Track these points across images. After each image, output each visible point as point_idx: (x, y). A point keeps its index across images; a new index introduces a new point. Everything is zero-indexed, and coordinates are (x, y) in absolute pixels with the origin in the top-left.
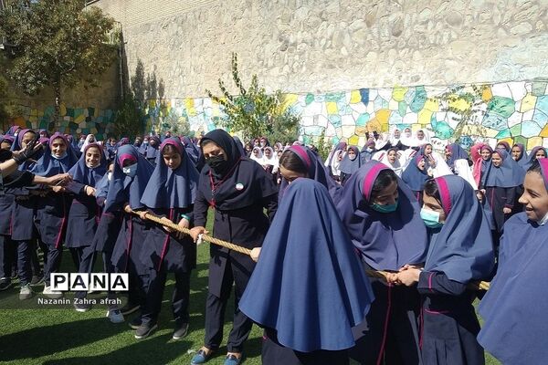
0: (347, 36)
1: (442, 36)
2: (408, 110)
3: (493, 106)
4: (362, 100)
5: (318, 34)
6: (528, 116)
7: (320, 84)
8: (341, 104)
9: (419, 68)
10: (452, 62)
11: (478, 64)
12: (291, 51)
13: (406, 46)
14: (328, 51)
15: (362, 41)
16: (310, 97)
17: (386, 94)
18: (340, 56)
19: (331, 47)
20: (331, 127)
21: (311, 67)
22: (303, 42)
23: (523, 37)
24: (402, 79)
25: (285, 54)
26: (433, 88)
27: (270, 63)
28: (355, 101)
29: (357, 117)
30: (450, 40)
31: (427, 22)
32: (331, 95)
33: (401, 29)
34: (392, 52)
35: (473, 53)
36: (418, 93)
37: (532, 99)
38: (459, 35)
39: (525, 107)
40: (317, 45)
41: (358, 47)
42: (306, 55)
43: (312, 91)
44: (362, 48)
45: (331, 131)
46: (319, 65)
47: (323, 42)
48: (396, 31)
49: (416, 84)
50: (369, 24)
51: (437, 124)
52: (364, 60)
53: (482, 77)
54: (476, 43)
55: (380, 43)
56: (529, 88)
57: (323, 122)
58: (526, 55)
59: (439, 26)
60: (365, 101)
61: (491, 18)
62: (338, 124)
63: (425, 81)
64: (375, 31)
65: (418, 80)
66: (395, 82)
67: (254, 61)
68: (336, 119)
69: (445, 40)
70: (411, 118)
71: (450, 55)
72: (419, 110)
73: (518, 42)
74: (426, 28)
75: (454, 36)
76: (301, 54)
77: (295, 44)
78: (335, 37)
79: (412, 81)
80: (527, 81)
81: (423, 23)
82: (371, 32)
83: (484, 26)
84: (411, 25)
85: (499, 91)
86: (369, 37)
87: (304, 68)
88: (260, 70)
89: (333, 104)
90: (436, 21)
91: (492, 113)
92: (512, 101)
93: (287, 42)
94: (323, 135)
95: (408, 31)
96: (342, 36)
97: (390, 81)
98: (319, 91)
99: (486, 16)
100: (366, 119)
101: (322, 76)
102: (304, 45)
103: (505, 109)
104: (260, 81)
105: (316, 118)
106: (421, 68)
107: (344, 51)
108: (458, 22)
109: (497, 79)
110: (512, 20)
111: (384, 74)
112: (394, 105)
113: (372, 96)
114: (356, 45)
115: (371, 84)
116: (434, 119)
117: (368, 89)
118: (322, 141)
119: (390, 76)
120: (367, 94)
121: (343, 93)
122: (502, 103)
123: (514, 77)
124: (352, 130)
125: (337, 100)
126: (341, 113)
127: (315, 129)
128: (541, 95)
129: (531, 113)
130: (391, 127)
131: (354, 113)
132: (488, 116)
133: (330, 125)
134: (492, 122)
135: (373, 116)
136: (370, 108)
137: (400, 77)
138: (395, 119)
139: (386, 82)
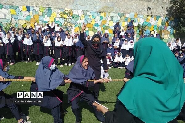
2: (46, 16)
3: (73, 17)
4: (27, 10)
8: (17, 10)
11: (68, 3)
16: (1, 6)
17: (37, 9)
20: (13, 20)
24: (43, 5)
26: (54, 9)
28: (24, 10)
29: (25, 17)
32: (12, 6)
36: (49, 10)
37: (83, 16)
39: (82, 18)
43: (2, 3)
49: (48, 7)
51: (57, 21)
53: (70, 7)
56: (83, 12)
57: (9, 17)
58: (81, 3)
60: (28, 10)
62: (17, 19)
63: (51, 6)
65: (49, 5)
66: (40, 5)
68: (15, 17)
70: (47, 19)
72: (50, 16)
79: (47, 5)
80: (82, 10)
85: (75, 12)
89: (13, 10)
91: (73, 19)
92: (78, 16)
94: (11, 23)
97: (38, 4)
98: (5, 4)
100: (29, 18)
103: (77, 18)
105: (5, 15)
106: (50, 1)
109: (74, 8)
111: (36, 1)
112: (40, 14)
113: (31, 9)
115: (30, 4)
116: (55, 20)
117: (29, 6)
118: (10, 26)
119: (38, 2)
120: (29, 8)
121: (18, 6)
122: (76, 16)
123: (79, 9)
124: (24, 22)
125: (16, 9)
126: (17, 14)
127: (5, 20)
128: (86, 15)
129: (83, 20)
130: (40, 22)
131: (24, 15)
132: (72, 20)
133: (13, 19)
134: (73, 22)
135: (32, 17)
136: (31, 14)
137: (42, 3)
138: (41, 19)
139: (37, 4)
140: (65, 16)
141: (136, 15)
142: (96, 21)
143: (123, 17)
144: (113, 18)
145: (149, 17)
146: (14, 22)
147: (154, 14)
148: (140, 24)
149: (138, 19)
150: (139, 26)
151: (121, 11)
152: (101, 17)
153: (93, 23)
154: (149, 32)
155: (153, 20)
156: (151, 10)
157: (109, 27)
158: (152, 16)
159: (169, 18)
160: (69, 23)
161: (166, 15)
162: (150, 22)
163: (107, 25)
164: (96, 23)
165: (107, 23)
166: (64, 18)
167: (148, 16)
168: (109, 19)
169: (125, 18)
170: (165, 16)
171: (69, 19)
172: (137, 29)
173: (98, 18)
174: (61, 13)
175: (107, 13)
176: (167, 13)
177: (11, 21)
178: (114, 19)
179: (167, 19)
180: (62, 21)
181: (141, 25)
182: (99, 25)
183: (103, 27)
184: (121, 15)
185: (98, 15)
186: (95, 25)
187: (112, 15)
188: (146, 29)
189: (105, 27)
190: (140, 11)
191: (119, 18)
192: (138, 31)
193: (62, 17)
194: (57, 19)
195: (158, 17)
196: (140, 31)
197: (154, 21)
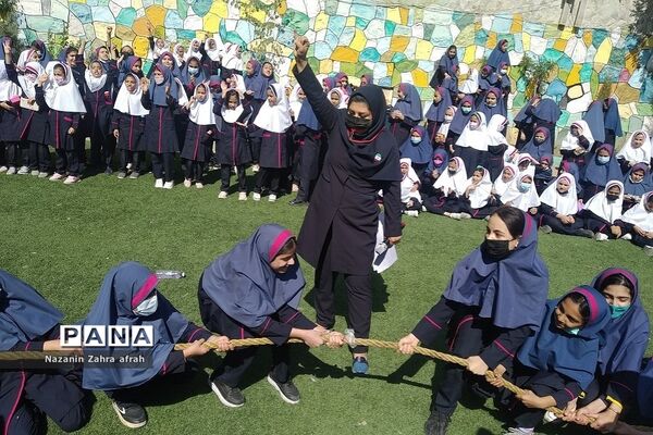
2: (191, 12)
3: (288, 21)
6: (321, 36)
20: (74, 22)
29: (117, 12)
37: (325, 17)
39: (318, 26)
45: (76, 28)
51: (227, 33)
56: (323, 4)
57: (59, 11)
62: (87, 18)
68: (82, 10)
70: (193, 23)
72: (205, 14)
85: (294, 4)
91: (287, 29)
92: (306, 17)
94: (65, 33)
100: (131, 16)
103: (299, 25)
105: (46, 4)
112: (170, 2)
116: (222, 27)
118: (64, 43)
122: (297, 18)
126: (90, 2)
127: (46, 22)
128: (332, 15)
129: (323, 32)
130: (169, 33)
131: (111, 5)
132: (283, 31)
133: (72, 18)
134: (288, 39)
135: (142, 13)
136: (137, 1)
138: (173, 21)
140: (260, 16)
141: (518, 23)
142: (370, 37)
143: (469, 30)
144: (431, 31)
145: (567, 33)
146: (75, 32)
147: (584, 23)
148: (530, 56)
149: (525, 37)
150: (525, 64)
151: (462, 5)
152: (390, 26)
153: (359, 45)
154: (563, 90)
155: (580, 45)
156: (576, 7)
157: (415, 64)
158: (576, 30)
159: (639, 41)
160: (271, 40)
161: (631, 27)
162: (568, 52)
163: (409, 55)
164: (371, 44)
165: (411, 46)
166: (256, 23)
167: (561, 27)
168: (419, 32)
169: (476, 32)
170: (626, 31)
171: (272, 25)
172: (519, 75)
173: (377, 27)
174: (244, 5)
175: (412, 10)
176: (633, 20)
177: (66, 25)
178: (434, 35)
179: (634, 42)
180: (246, 32)
181: (535, 60)
182: (381, 53)
183: (396, 60)
184: (462, 19)
185: (377, 16)
186: (366, 52)
187: (428, 17)
188: (552, 76)
189: (402, 61)
190: (535, 8)
191: (455, 31)
192: (522, 84)
193: (249, 19)
194: (230, 26)
195: (599, 34)
196: (528, 83)
197: (584, 48)
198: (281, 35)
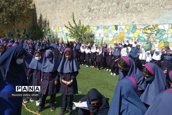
0: (111, 8)
1: (142, 9)
2: (131, 32)
3: (158, 32)
4: (115, 29)
5: (101, 7)
6: (169, 36)
7: (101, 23)
8: (109, 30)
9: (134, 19)
10: (145, 17)
11: (154, 18)
12: (92, 12)
13: (130, 12)
14: (104, 13)
15: (116, 10)
16: (98, 28)
17: (123, 27)
18: (108, 14)
19: (105, 11)
21: (98, 18)
22: (96, 9)
23: (169, 10)
24: (129, 23)
25: (90, 13)
26: (139, 26)
27: (85, 16)
28: (113, 29)
29: (113, 34)
30: (145, 10)
31: (138, 4)
32: (105, 27)
33: (129, 6)
34: (126, 13)
35: (153, 14)
36: (134, 27)
37: (171, 30)
38: (148, 8)
39: (169, 32)
40: (101, 10)
41: (114, 12)
42: (97, 14)
43: (99, 25)
44: (115, 12)
45: (105, 39)
46: (101, 17)
47: (103, 9)
48: (127, 7)
49: (133, 24)
50: (118, 4)
52: (116, 16)
53: (155, 22)
54: (153, 11)
55: (122, 10)
56: (170, 26)
57: (102, 36)
58: (170, 16)
59: (141, 5)
60: (116, 29)
61: (159, 3)
62: (107, 36)
63: (136, 23)
64: (120, 6)
65: (134, 23)
66: (126, 23)
67: (80, 15)
68: (107, 35)
69: (143, 10)
70: (131, 35)
71: (145, 15)
72: (134, 33)
73: (167, 11)
74: (137, 6)
75: (146, 9)
76: (95, 13)
77: (93, 10)
78: (107, 8)
79: (132, 23)
80: (170, 24)
81: (136, 4)
82: (119, 7)
83: (156, 6)
84: (132, 5)
85: (161, 27)
86: (118, 8)
87: (96, 18)
88: (82, 18)
89: (106, 30)
90: (140, 4)
92: (164, 30)
93: (91, 9)
94: (102, 40)
95: (131, 7)
96: (109, 7)
97: (125, 23)
98: (101, 26)
99: (157, 2)
100: (117, 35)
101: (102, 21)
102: (96, 10)
103: (162, 33)
104: (82, 22)
105: (100, 34)
106: (135, 19)
107: (110, 13)
108: (147, 4)
109: (160, 23)
110: (165, 4)
111: (123, 20)
112: (126, 31)
113: (119, 27)
114: (114, 11)
115: (118, 24)
116: (139, 36)
117: (117, 25)
118: (102, 42)
119: (125, 21)
120: (117, 27)
121: (109, 27)
122: (161, 31)
123: (165, 22)
124: (112, 38)
125: (107, 29)
126: (108, 33)
127: (99, 38)
129: (171, 34)
130: (125, 38)
131: (113, 33)
132: (157, 35)
133: (105, 37)
134: (158, 37)
135: (119, 34)
136: (118, 31)
137: (128, 22)
138: (126, 35)
139: (123, 23)
160: (153, 38)
177: (103, 38)
194: (141, 35)
198: (156, 36)
